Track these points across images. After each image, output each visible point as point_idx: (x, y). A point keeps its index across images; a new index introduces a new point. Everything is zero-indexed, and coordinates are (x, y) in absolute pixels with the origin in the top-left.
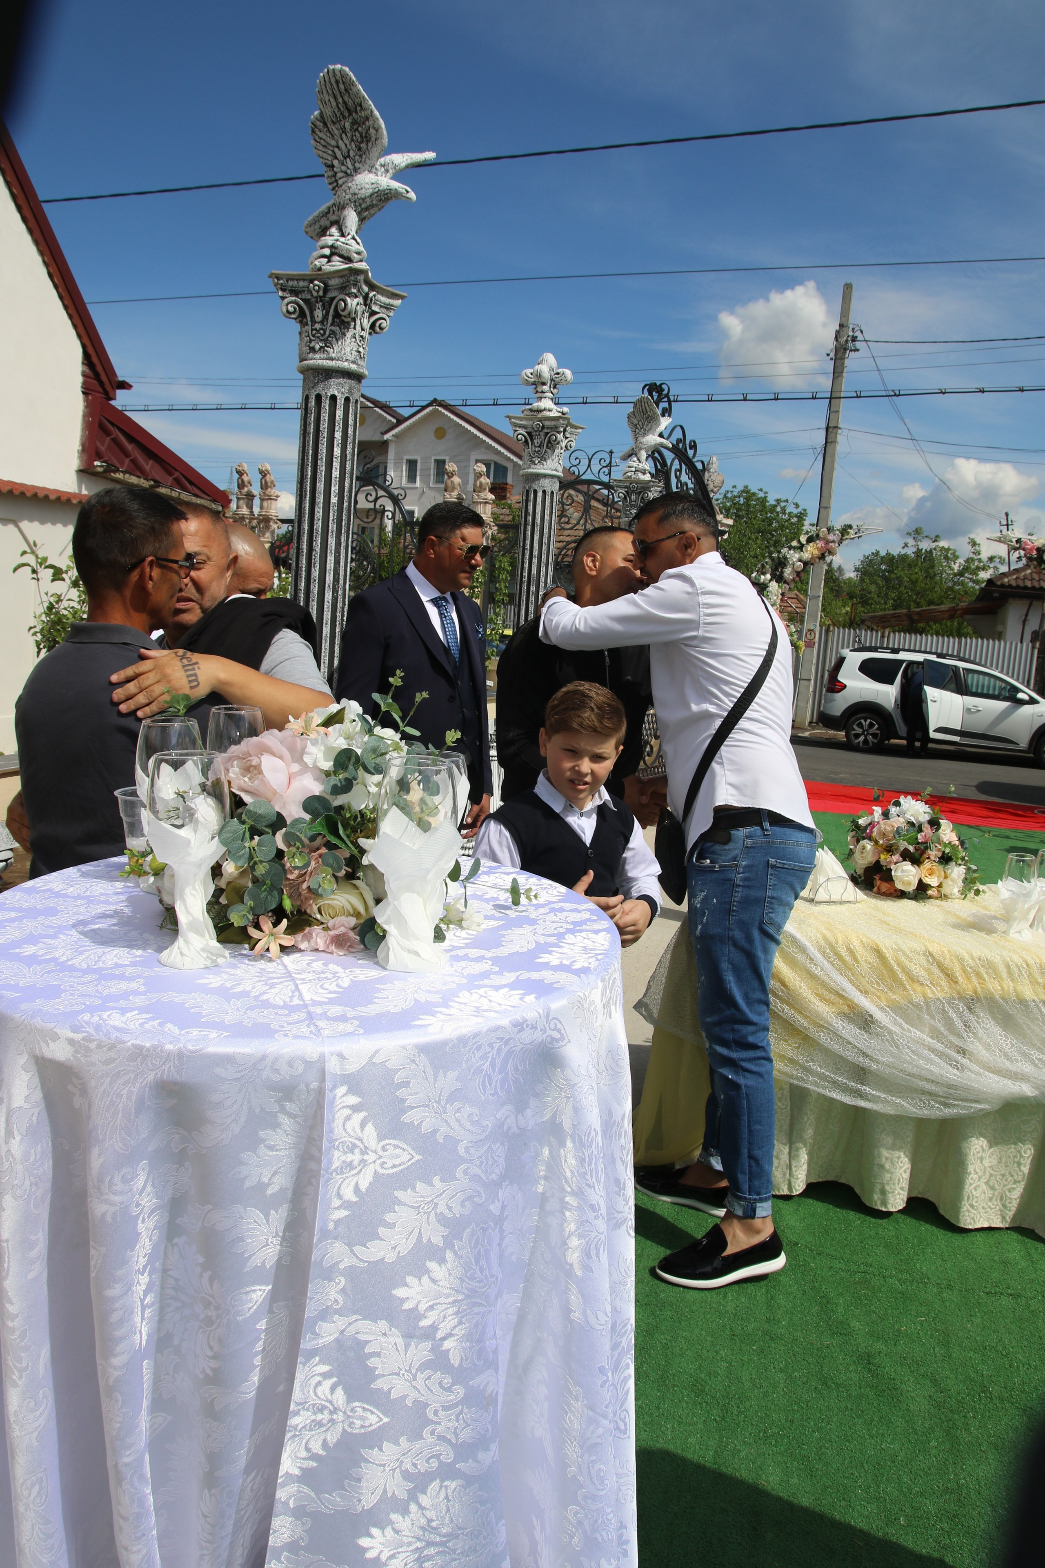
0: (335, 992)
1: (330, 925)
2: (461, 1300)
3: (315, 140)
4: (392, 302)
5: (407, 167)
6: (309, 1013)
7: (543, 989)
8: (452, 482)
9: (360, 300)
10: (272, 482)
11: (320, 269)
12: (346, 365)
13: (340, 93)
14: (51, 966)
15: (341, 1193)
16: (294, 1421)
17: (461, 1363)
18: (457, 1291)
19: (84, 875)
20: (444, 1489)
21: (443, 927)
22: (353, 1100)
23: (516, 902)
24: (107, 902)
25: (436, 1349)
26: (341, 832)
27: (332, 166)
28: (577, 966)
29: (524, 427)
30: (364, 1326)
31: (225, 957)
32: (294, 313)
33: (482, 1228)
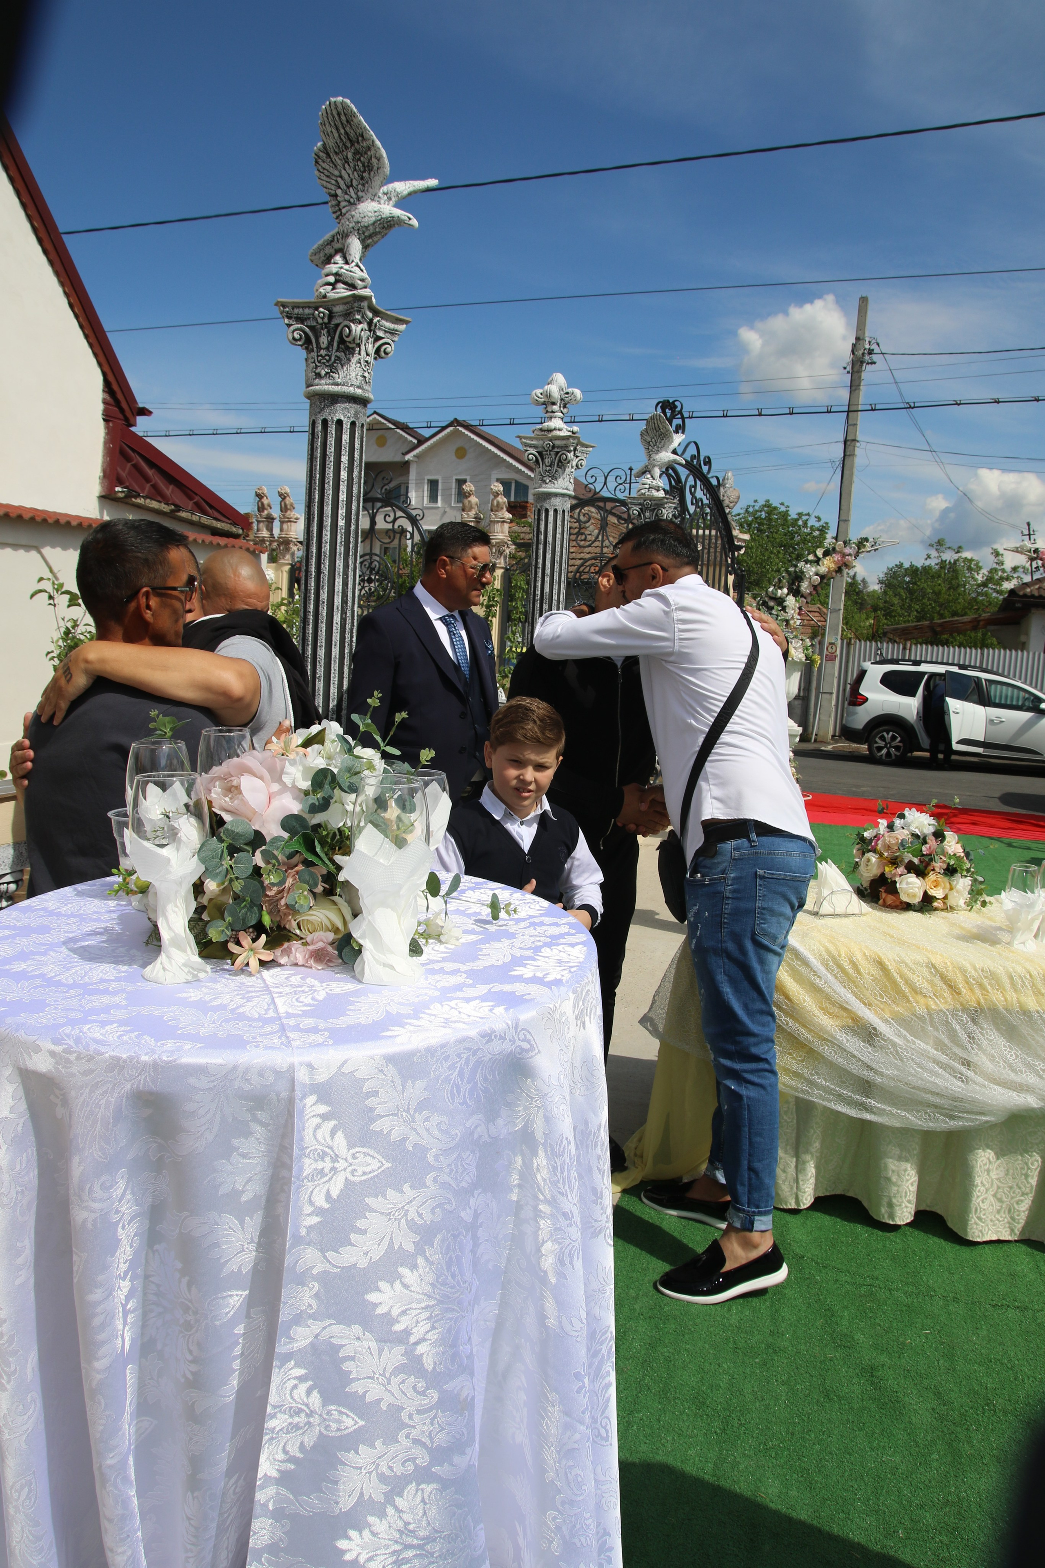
0: (309, 1005)
1: (309, 939)
2: (433, 1306)
3: (319, 170)
4: (396, 327)
5: (410, 194)
6: (282, 1025)
7: (512, 1001)
8: (469, 502)
9: (365, 326)
10: (292, 505)
11: (325, 296)
12: (351, 390)
13: (342, 124)
14: (38, 982)
15: (313, 1199)
16: (270, 1424)
17: (434, 1368)
18: (429, 1296)
19: (79, 894)
20: (420, 1492)
21: (422, 941)
22: (323, 1109)
23: (495, 917)
24: (98, 920)
25: (409, 1353)
26: (318, 849)
27: (336, 196)
28: (550, 978)
29: (535, 447)
30: (337, 1329)
31: (206, 972)
32: (300, 340)
33: (453, 1235)
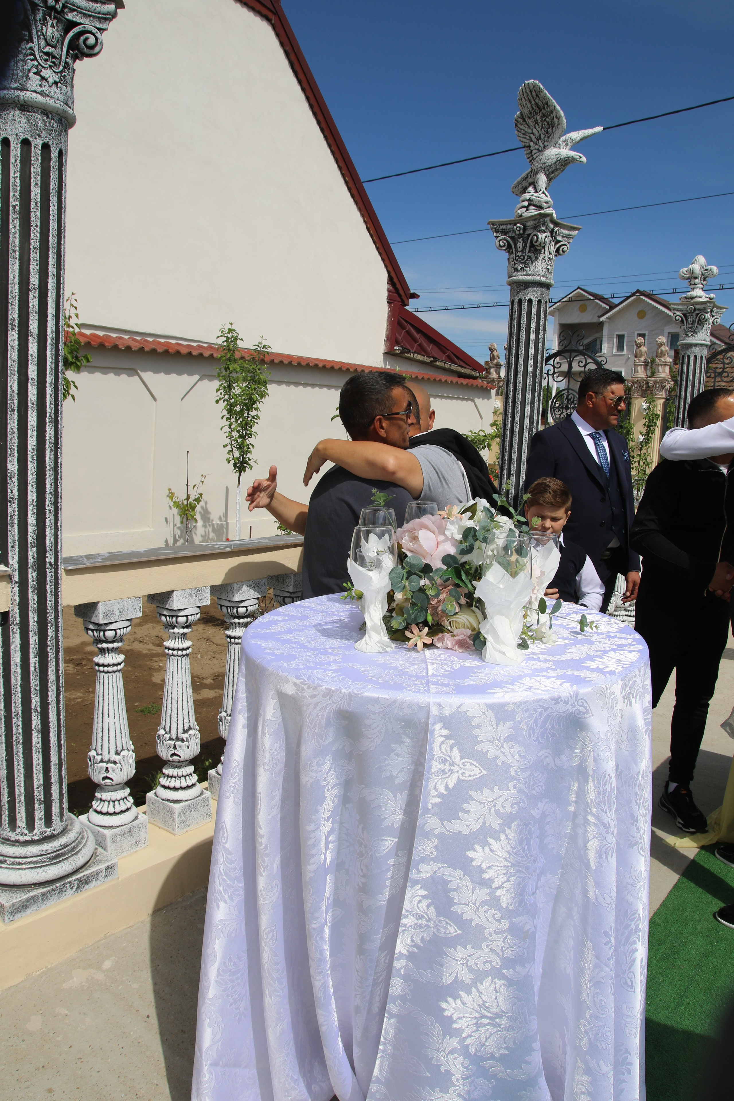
0: (448, 671)
1: (455, 633)
2: (508, 866)
3: (518, 131)
4: (571, 233)
5: (582, 139)
6: (428, 680)
7: (578, 680)
8: (640, 351)
9: (548, 234)
11: (521, 216)
12: (538, 278)
13: (533, 98)
14: (295, 645)
15: (437, 788)
16: (404, 921)
17: (507, 906)
18: (506, 860)
19: (330, 600)
20: (493, 984)
21: (529, 642)
22: (445, 732)
23: (582, 630)
24: (337, 615)
25: (492, 893)
26: (464, 576)
27: (529, 146)
28: (608, 669)
29: (681, 310)
30: (448, 870)
31: (392, 648)
32: (504, 246)
33: (525, 824)
